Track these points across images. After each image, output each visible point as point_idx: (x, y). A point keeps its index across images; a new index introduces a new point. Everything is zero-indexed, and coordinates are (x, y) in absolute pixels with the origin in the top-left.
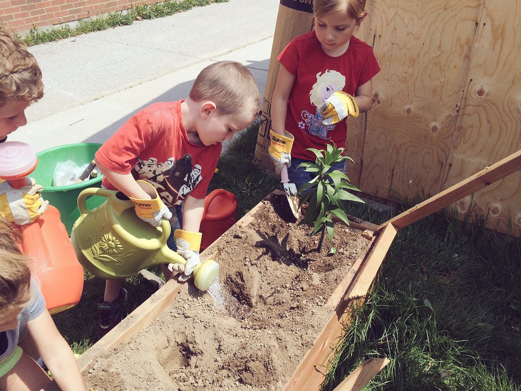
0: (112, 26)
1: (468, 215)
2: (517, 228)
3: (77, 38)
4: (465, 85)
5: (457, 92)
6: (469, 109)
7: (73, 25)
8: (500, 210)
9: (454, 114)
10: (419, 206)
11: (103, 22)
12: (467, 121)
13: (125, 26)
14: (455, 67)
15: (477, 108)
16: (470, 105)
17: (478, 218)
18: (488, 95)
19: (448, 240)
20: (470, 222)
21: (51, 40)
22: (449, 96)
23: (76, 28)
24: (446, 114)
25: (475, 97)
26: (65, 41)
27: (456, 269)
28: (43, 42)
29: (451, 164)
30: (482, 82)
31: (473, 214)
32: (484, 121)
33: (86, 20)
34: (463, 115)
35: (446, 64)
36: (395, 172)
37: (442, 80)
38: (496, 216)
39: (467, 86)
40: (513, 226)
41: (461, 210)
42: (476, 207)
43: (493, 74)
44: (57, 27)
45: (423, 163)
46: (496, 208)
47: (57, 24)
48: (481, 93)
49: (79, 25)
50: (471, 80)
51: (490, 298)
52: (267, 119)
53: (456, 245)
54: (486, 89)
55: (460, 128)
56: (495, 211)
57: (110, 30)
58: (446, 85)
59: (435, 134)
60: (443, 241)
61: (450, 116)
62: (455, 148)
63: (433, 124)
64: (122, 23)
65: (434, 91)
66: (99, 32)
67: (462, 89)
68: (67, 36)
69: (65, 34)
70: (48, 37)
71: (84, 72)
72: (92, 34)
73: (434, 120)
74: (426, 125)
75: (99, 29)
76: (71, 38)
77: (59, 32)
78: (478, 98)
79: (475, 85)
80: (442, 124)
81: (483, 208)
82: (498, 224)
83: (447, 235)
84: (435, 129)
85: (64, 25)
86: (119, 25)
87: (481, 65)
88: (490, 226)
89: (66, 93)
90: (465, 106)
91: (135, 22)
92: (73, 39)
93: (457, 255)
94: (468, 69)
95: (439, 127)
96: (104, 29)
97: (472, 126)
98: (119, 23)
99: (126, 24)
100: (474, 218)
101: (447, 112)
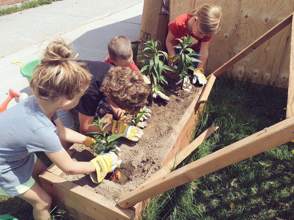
0: (41, 5)
1: (243, 78)
2: (266, 81)
3: (23, 12)
4: (239, 14)
5: (236, 18)
6: (242, 25)
7: (19, 5)
8: (258, 73)
9: (235, 28)
10: (225, 64)
11: (35, 3)
12: (241, 31)
13: (48, 5)
14: (234, 5)
15: (245, 24)
16: (242, 23)
17: (248, 78)
18: (250, 18)
19: (235, 90)
20: (244, 81)
21: (8, 13)
22: (232, 20)
23: (21, 6)
24: (231, 29)
25: (244, 19)
26: (16, 13)
27: (239, 102)
28: (3, 14)
29: (234, 53)
30: (247, 12)
31: (246, 76)
32: (249, 31)
33: (26, 2)
34: (239, 28)
35: (230, 4)
36: (208, 61)
37: (229, 12)
38: (256, 76)
39: (240, 15)
40: (264, 80)
41: (240, 75)
42: (247, 73)
43: (251, 7)
44: (10, 6)
45: (222, 55)
46: (256, 72)
47: (10, 4)
48: (246, 17)
49: (23, 5)
50: (242, 11)
51: (256, 111)
52: (143, 41)
53: (238, 92)
54: (249, 15)
55: (238, 35)
56: (256, 74)
57: (40, 7)
58: (230, 14)
59: (227, 39)
60: (232, 91)
61: (233, 29)
62: (236, 45)
63: (225, 34)
64: (46, 3)
65: (225, 18)
66: (34, 8)
67: (238, 16)
68: (16, 11)
69: (15, 10)
70: (6, 12)
71: (32, 28)
72: (30, 9)
73: (226, 32)
74: (222, 35)
75: (34, 7)
76: (19, 12)
77: (12, 9)
78: (245, 19)
79: (244, 13)
80: (230, 34)
81: (250, 73)
82: (257, 80)
83: (234, 88)
84: (226, 37)
85: (14, 5)
86: (45, 4)
87: (246, 4)
88: (253, 81)
89: (25, 39)
90: (240, 24)
91: (53, 2)
92: (20, 12)
93: (239, 97)
94: (240, 6)
95: (228, 36)
96: (37, 7)
97: (243, 34)
98: (45, 3)
99: (49, 4)
100: (246, 79)
101: (231, 28)
